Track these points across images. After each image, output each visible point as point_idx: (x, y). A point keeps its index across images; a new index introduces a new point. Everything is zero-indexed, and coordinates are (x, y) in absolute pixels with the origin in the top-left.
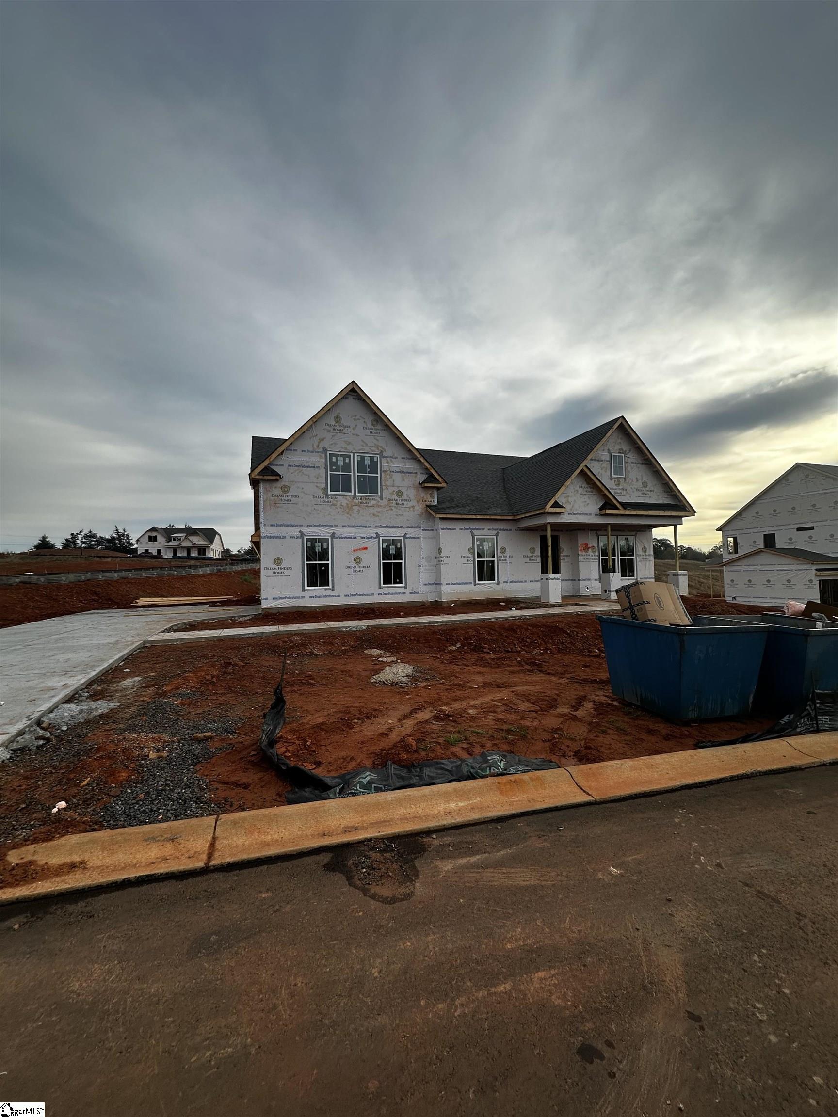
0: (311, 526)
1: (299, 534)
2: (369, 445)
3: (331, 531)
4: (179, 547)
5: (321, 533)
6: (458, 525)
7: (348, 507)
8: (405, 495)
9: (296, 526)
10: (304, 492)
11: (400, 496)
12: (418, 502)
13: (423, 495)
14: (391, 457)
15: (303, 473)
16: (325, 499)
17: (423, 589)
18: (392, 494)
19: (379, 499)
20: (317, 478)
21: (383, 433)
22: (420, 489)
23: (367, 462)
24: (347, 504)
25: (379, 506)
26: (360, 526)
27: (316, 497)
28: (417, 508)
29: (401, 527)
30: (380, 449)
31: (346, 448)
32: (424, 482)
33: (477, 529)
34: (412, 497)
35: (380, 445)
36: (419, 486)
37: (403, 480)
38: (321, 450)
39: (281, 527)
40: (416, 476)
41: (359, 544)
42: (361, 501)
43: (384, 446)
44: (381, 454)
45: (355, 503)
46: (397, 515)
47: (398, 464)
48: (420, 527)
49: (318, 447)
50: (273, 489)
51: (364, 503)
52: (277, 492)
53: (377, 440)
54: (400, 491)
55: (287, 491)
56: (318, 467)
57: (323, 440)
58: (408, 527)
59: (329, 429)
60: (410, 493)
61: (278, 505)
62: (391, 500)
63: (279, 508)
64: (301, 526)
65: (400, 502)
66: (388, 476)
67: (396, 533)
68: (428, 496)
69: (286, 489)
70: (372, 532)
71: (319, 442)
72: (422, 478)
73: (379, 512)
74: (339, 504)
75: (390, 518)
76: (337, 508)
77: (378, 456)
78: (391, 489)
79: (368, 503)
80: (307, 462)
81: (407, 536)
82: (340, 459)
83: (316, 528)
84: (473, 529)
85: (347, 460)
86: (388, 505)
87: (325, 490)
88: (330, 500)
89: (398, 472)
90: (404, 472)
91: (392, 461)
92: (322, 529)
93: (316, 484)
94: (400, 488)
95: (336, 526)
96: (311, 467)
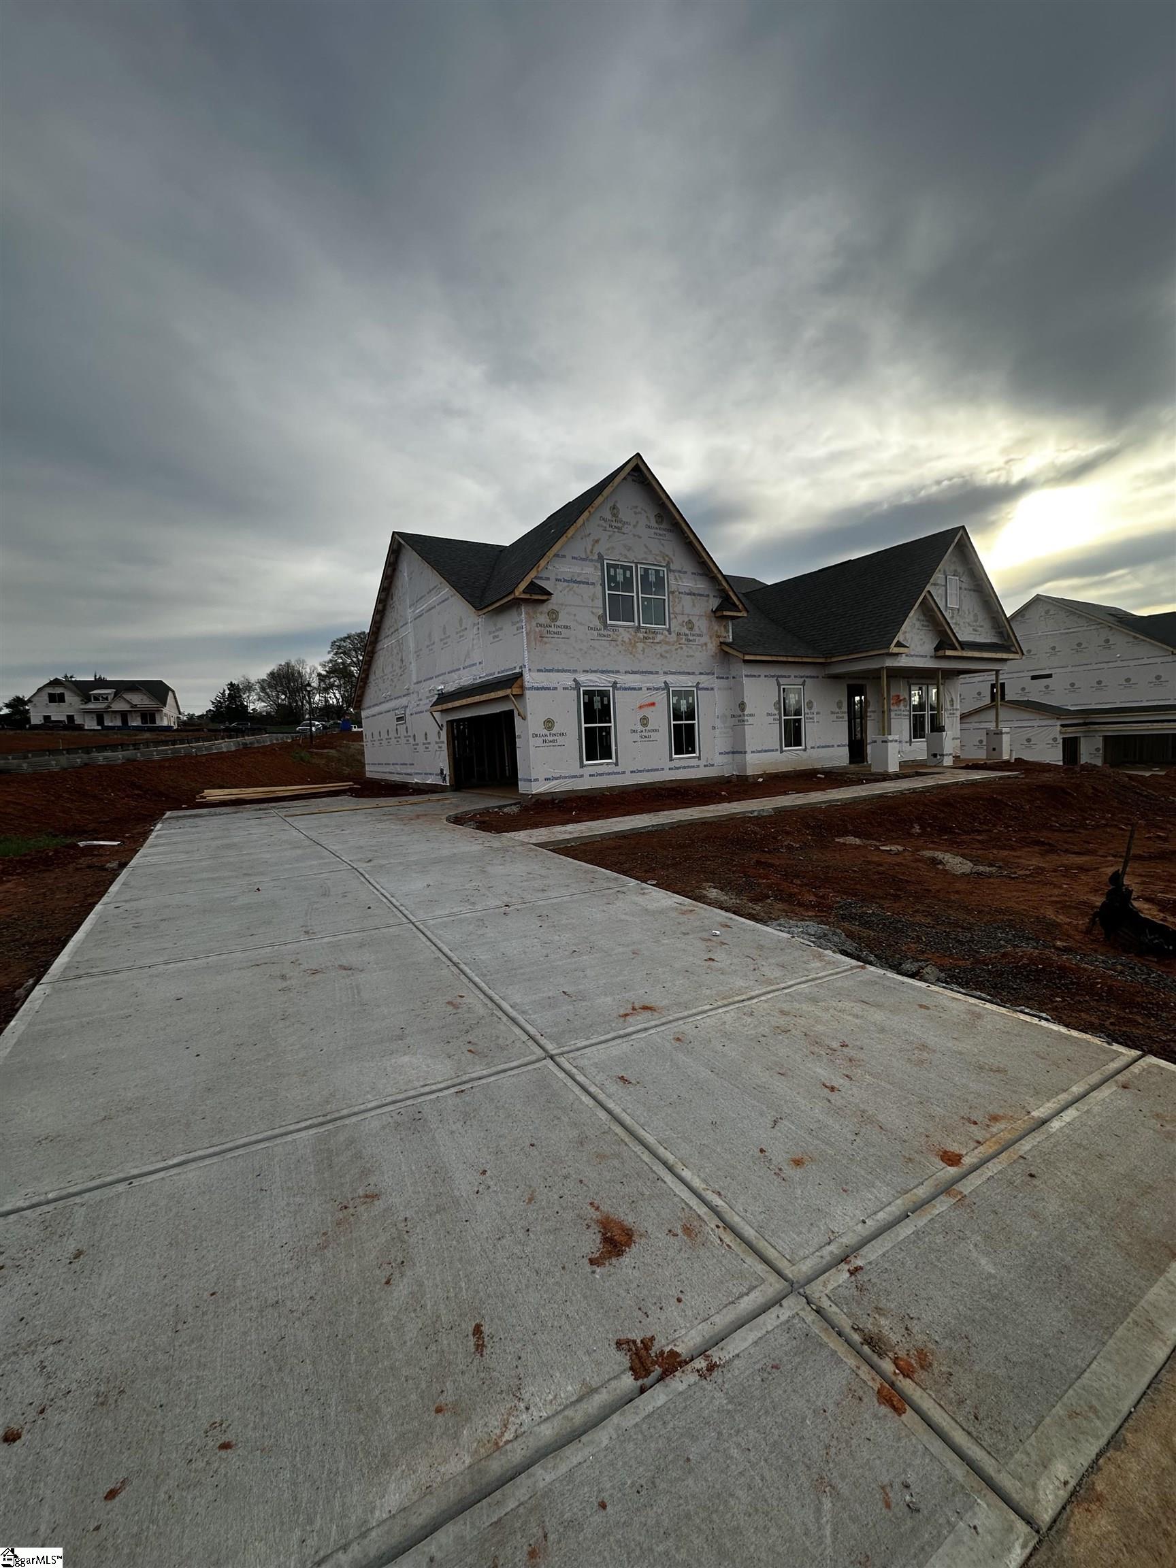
0: (587, 672)
1: (573, 684)
2: (653, 552)
3: (611, 678)
4: (107, 710)
5: (599, 682)
6: (763, 671)
7: (631, 644)
8: (696, 628)
9: (569, 671)
10: (577, 621)
11: (691, 629)
12: (711, 637)
13: (716, 628)
14: (680, 572)
15: (574, 592)
16: (602, 632)
17: (719, 760)
18: (682, 625)
19: (667, 633)
20: (593, 600)
21: (669, 536)
22: (713, 619)
23: (652, 578)
24: (630, 639)
25: (667, 643)
26: (646, 672)
27: (592, 628)
28: (710, 646)
29: (693, 673)
30: (667, 559)
31: (626, 557)
32: (717, 610)
33: (785, 677)
34: (705, 631)
35: (667, 553)
36: (713, 615)
37: (694, 605)
38: (596, 557)
39: (551, 674)
40: (708, 601)
41: (645, 696)
42: (646, 635)
43: (671, 556)
44: (668, 566)
45: (639, 638)
46: (688, 656)
47: (688, 582)
48: (713, 674)
49: (591, 552)
50: (538, 615)
51: (650, 638)
52: (543, 619)
53: (663, 545)
54: (690, 622)
55: (556, 619)
56: (593, 584)
57: (597, 541)
58: (701, 674)
59: (604, 525)
60: (702, 625)
61: (545, 639)
62: (680, 634)
63: (547, 645)
64: (575, 671)
65: (691, 638)
66: (677, 600)
67: (687, 682)
68: (723, 629)
69: (554, 616)
70: (659, 681)
71: (593, 546)
72: (714, 603)
73: (667, 652)
74: (620, 639)
75: (680, 661)
76: (617, 645)
77: (665, 569)
78: (680, 618)
79: (653, 638)
80: (579, 574)
81: (700, 686)
82: (620, 571)
83: (593, 674)
84: (778, 676)
85: (628, 574)
86: (677, 641)
87: (602, 618)
88: (609, 633)
89: (688, 594)
90: (694, 594)
91: (680, 578)
92: (599, 675)
93: (591, 609)
94: (691, 617)
95: (618, 672)
96: (584, 583)
